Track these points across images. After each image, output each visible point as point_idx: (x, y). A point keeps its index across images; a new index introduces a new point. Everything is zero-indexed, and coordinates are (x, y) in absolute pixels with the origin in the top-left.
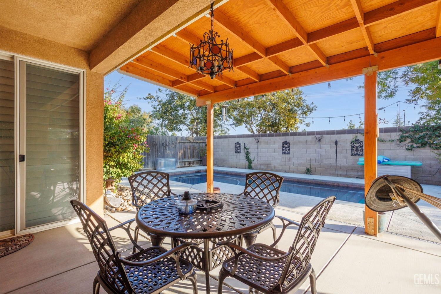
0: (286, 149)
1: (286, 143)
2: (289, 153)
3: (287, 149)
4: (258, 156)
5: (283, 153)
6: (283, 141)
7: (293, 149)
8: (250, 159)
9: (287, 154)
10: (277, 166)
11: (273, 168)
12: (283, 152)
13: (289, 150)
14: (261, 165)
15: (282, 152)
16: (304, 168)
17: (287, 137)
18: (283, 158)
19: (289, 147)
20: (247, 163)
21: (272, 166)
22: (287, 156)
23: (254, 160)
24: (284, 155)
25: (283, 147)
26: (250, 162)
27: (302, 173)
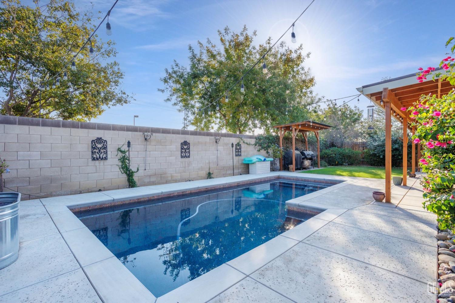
0: (185, 151)
1: (185, 143)
2: (189, 157)
3: (187, 151)
4: (145, 163)
5: (182, 157)
6: (183, 141)
7: (193, 150)
8: (131, 170)
9: (187, 157)
10: (175, 174)
11: (170, 178)
12: (183, 155)
13: (189, 152)
14: (150, 176)
15: (181, 155)
16: (204, 173)
17: (187, 136)
18: (182, 162)
19: (189, 149)
20: (124, 177)
21: (168, 175)
22: (186, 160)
23: (138, 170)
24: (184, 159)
25: (182, 149)
26: (130, 174)
27: (202, 178)
